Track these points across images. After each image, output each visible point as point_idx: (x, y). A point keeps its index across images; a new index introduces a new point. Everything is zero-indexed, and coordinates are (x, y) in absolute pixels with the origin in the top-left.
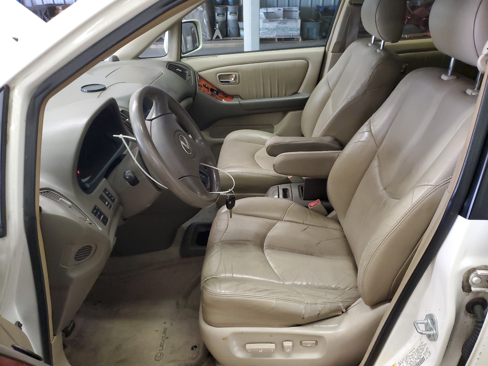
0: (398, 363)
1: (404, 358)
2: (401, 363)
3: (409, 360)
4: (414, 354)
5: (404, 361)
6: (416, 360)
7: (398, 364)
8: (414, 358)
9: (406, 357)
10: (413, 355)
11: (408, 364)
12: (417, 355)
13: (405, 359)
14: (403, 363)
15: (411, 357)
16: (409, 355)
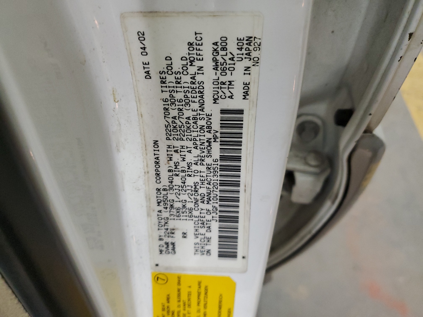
0: (161, 251)
1: (160, 218)
2: (170, 240)
3: (183, 197)
4: (176, 157)
5: (171, 224)
6: (208, 161)
7: (164, 256)
8: (194, 167)
9: (161, 208)
10: (176, 165)
11: (196, 213)
12: (190, 144)
13: (165, 214)
14: (172, 232)
15: (177, 181)
16: (165, 182)
